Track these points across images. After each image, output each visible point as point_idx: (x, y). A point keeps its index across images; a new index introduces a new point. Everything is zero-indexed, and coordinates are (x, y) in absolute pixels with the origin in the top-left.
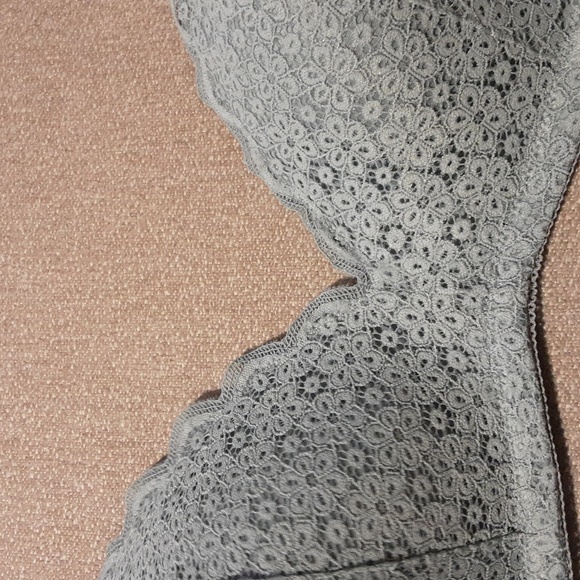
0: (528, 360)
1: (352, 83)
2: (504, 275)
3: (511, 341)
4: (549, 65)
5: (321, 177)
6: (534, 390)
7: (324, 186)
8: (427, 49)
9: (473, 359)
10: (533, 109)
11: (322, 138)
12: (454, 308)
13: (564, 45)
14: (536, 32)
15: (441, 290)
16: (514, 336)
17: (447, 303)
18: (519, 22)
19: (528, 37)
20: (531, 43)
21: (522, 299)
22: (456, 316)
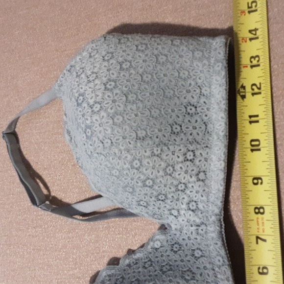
0: (223, 251)
1: (140, 177)
2: (211, 220)
3: (217, 244)
4: (207, 147)
5: (142, 204)
6: (227, 263)
7: (144, 206)
8: (159, 160)
9: (203, 252)
10: (205, 162)
11: (137, 194)
12: (196, 234)
13: (210, 138)
14: (199, 138)
15: (191, 228)
16: (217, 242)
17: (194, 232)
18: (190, 138)
19: (196, 141)
20: (198, 143)
21: (218, 228)
22: (197, 237)
